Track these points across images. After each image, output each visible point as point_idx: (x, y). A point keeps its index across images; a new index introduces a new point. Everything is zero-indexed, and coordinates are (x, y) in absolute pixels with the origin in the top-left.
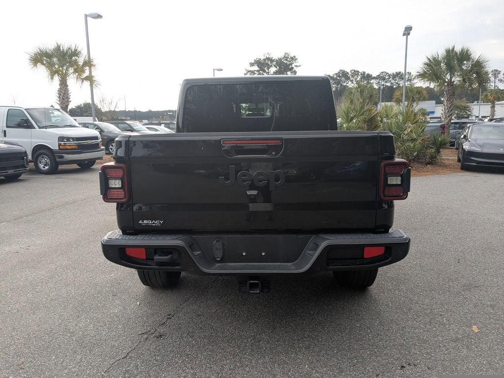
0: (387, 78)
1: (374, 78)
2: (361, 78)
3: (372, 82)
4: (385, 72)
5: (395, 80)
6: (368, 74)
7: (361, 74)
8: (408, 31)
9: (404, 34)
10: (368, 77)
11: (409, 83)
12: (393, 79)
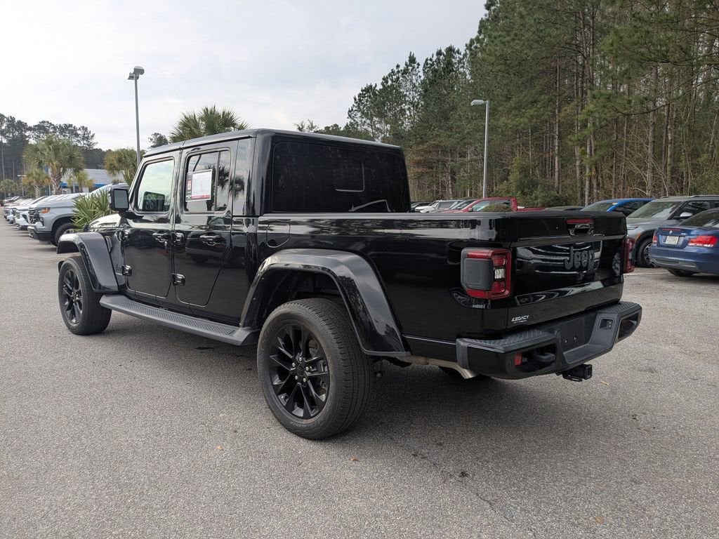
0: (51, 131)
1: (30, 129)
2: (8, 126)
3: (27, 134)
4: (48, 122)
5: (64, 136)
6: (20, 122)
7: (8, 121)
8: (138, 72)
9: (131, 77)
10: (21, 126)
11: (85, 142)
12: (61, 133)
